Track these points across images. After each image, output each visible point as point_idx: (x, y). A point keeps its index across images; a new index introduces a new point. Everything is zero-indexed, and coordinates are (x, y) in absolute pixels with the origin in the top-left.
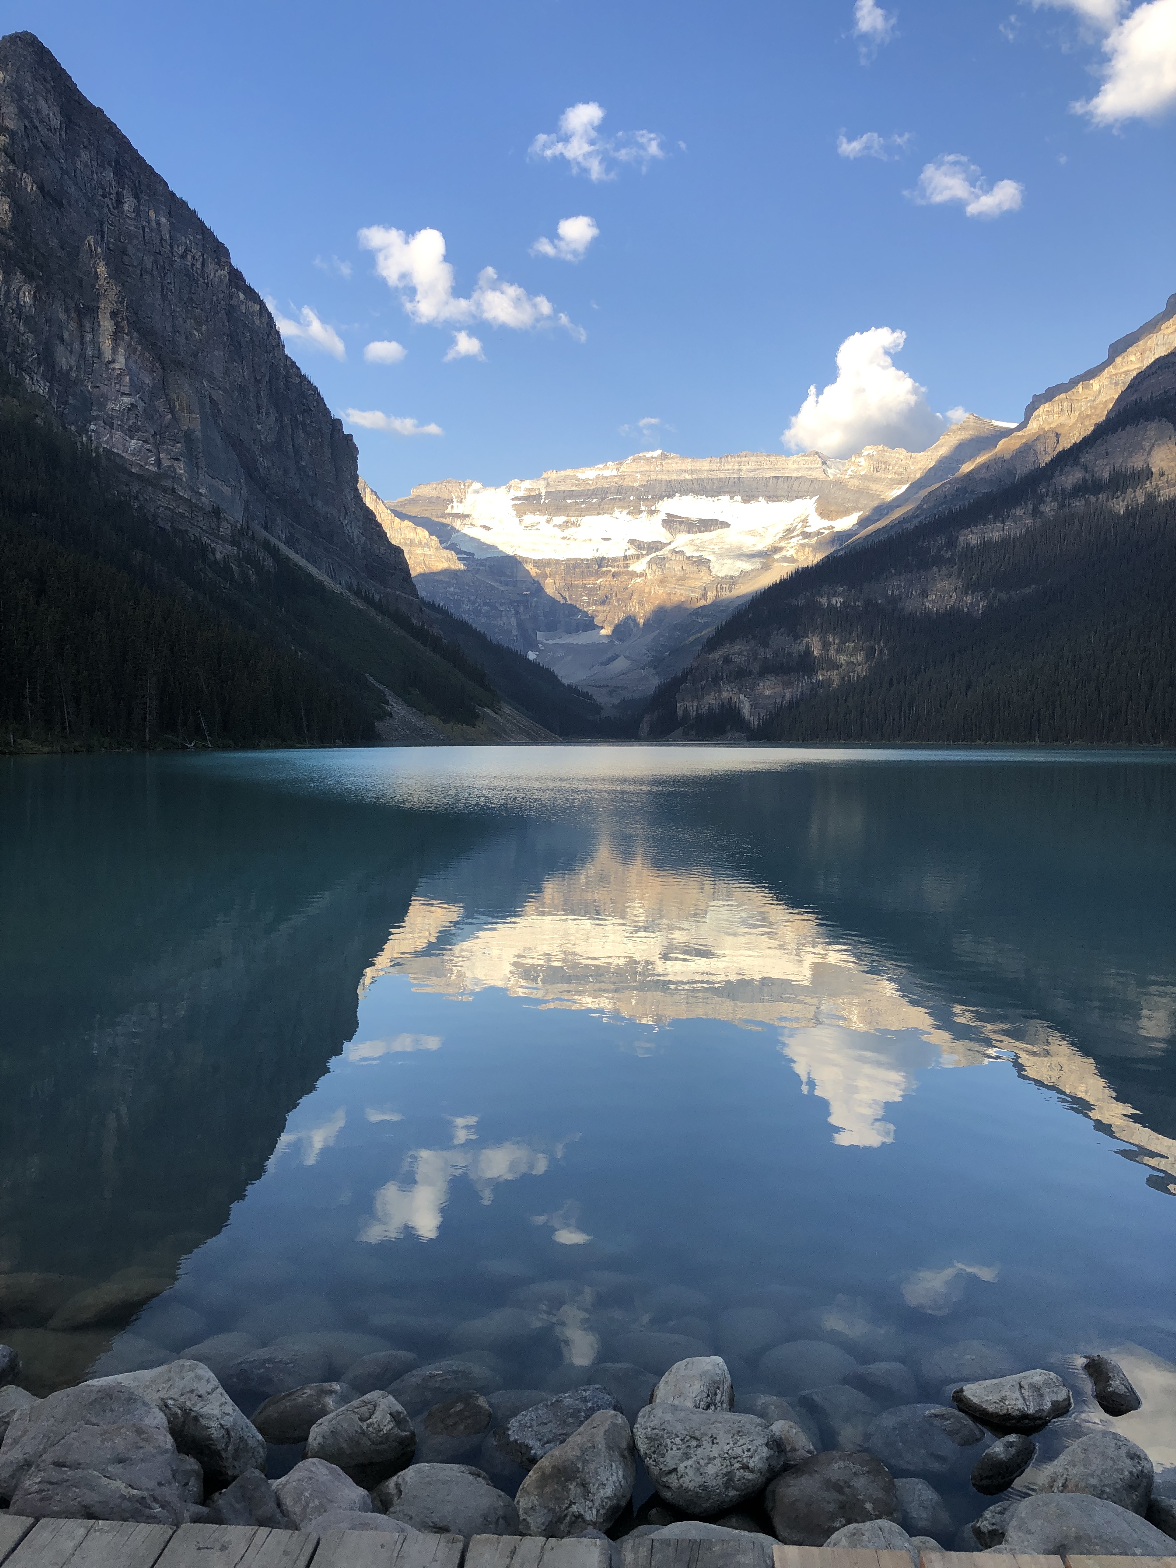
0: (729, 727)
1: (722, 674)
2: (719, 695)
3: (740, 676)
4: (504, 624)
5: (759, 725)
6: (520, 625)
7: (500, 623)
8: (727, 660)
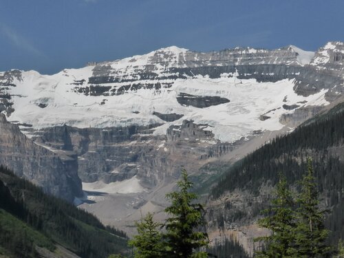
1: (225, 216)
3: (239, 217)
5: (254, 255)
8: (228, 205)
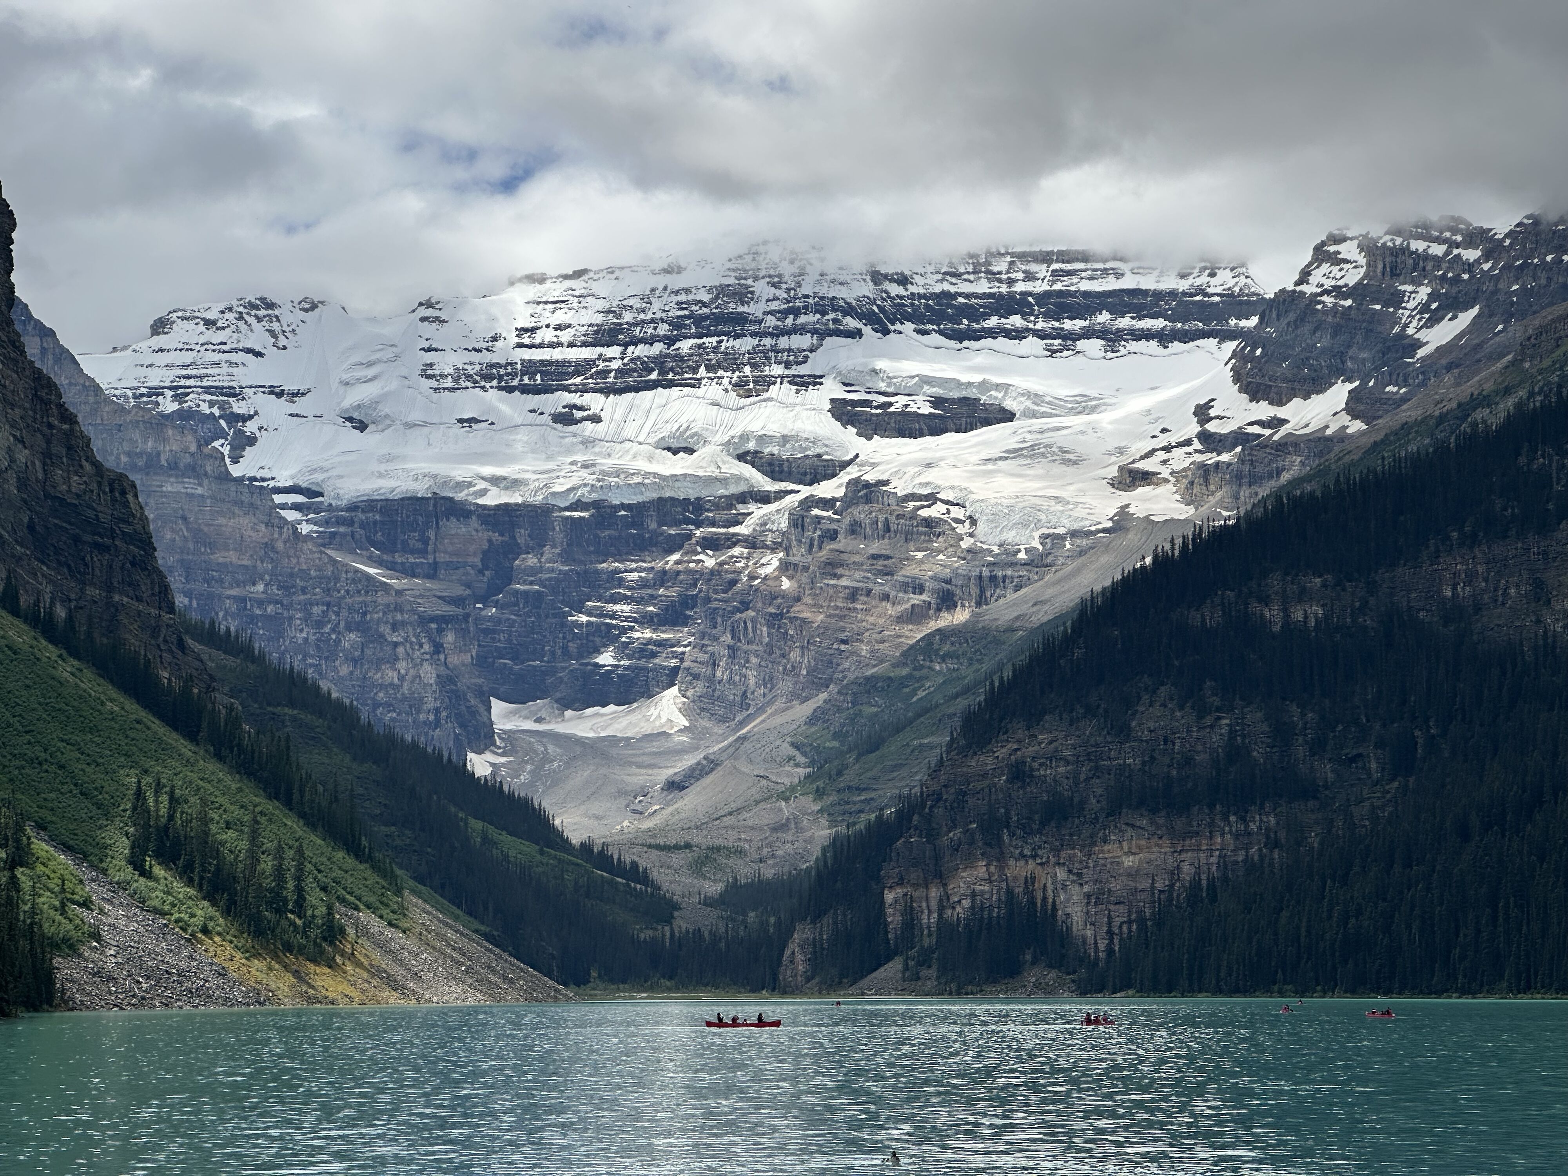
0: (1028, 957)
1: (1007, 812)
2: (1001, 869)
4: (402, 678)
5: (1110, 951)
6: (447, 681)
7: (391, 676)
8: (1019, 773)
